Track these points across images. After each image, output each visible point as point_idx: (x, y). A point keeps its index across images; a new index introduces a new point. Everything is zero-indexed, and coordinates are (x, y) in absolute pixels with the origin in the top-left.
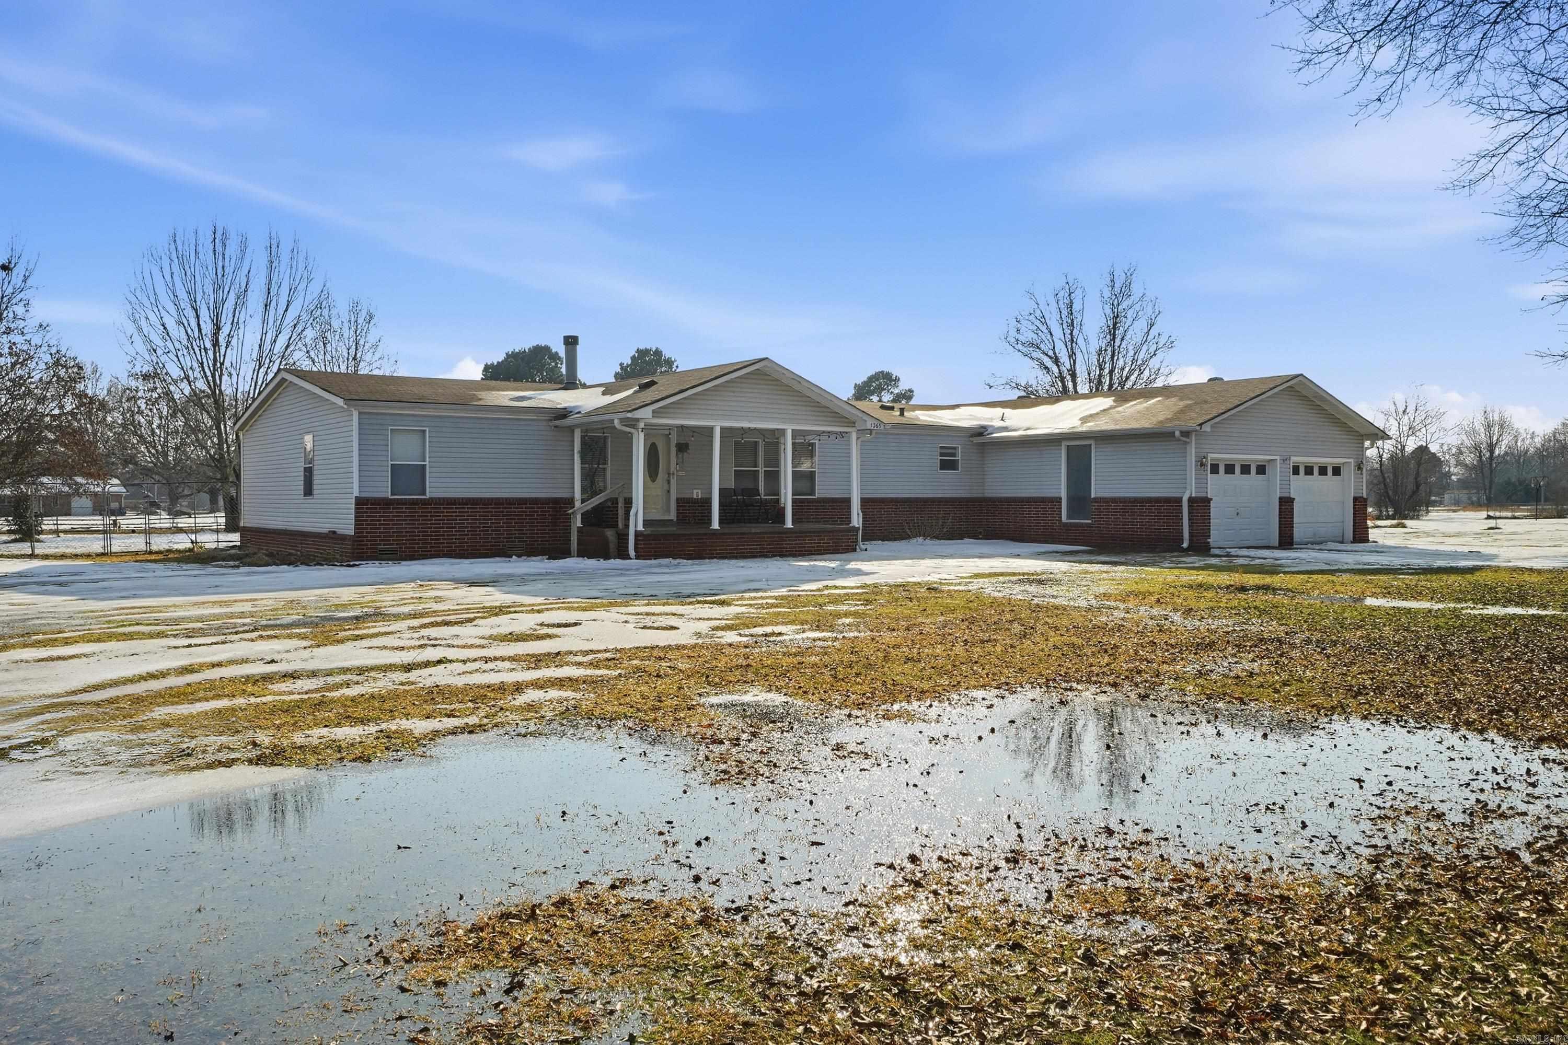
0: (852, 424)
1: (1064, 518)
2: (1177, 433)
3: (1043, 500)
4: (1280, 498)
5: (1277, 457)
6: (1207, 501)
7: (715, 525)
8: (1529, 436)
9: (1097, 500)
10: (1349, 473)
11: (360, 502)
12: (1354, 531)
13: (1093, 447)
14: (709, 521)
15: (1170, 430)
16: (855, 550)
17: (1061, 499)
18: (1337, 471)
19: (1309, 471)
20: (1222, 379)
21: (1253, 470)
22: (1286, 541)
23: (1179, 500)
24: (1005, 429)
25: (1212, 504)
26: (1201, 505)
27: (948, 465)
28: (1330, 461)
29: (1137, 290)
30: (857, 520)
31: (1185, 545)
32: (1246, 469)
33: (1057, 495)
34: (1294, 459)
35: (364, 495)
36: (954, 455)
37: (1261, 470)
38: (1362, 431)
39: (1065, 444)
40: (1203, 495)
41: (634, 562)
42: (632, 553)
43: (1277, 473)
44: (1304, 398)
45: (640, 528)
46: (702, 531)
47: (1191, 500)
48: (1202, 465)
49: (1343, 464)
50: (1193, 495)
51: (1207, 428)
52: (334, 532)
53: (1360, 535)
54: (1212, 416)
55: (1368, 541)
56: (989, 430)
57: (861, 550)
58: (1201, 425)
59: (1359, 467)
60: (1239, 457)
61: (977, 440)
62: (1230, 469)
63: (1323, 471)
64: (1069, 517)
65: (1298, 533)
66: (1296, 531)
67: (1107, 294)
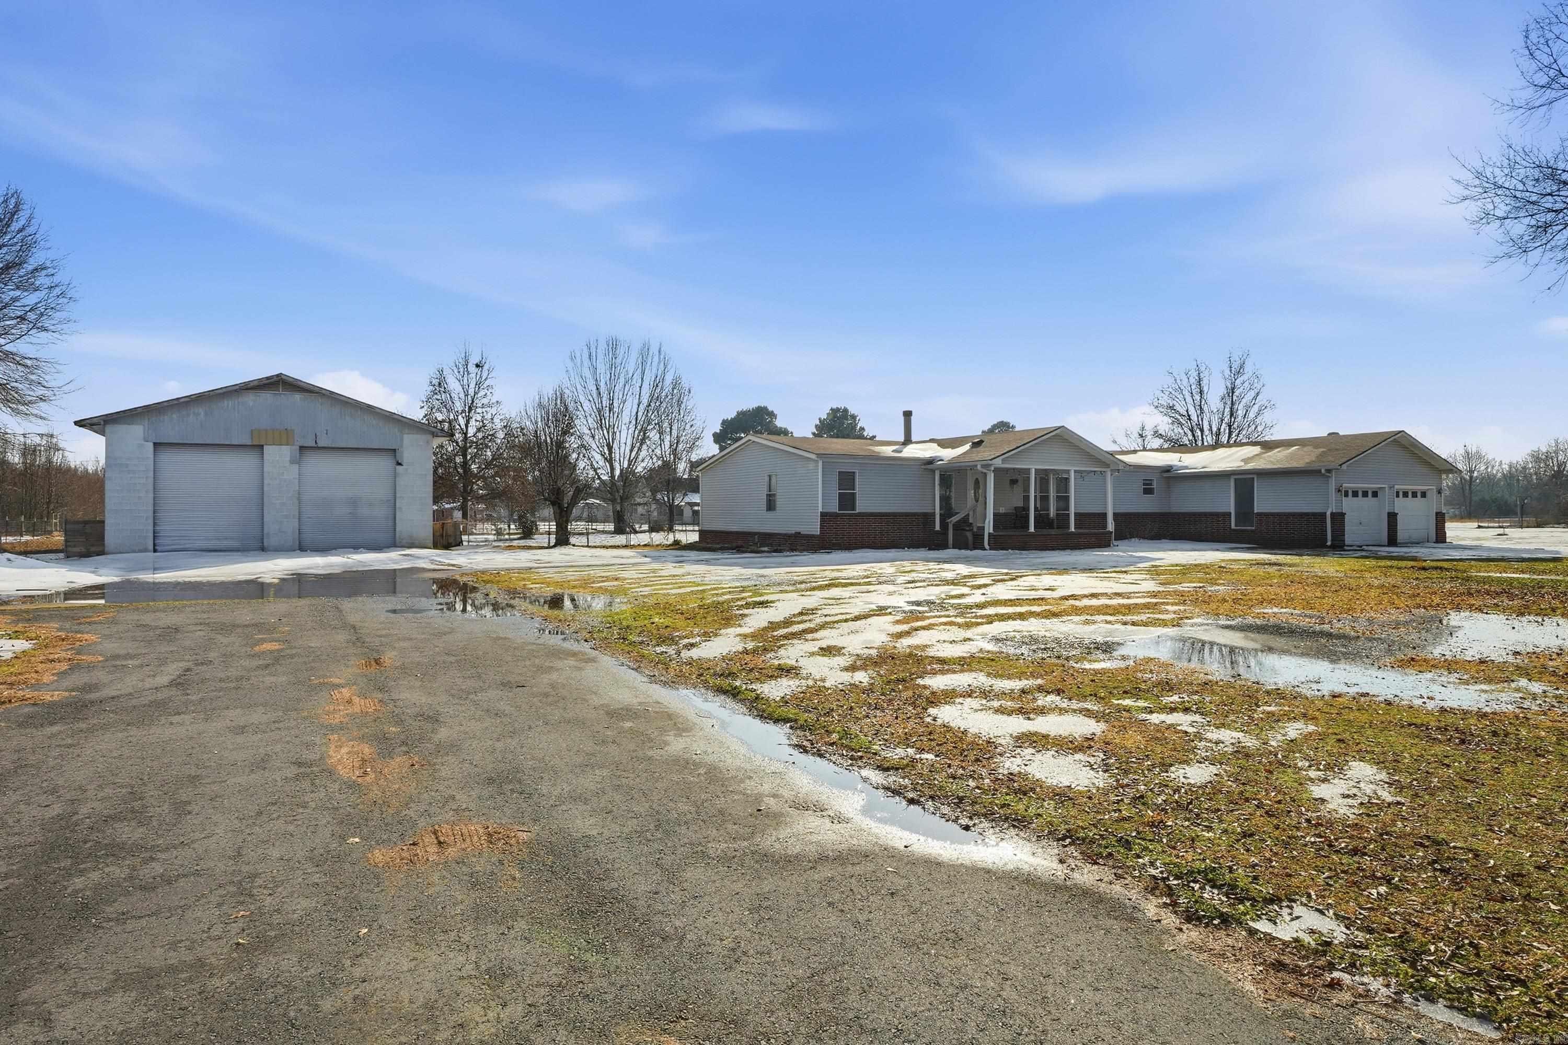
0: (1108, 466)
1: (1233, 526)
2: (1323, 471)
3: (1217, 515)
4: (1389, 513)
5: (1386, 486)
6: (1343, 515)
7: (1032, 529)
8: (1497, 464)
9: (1259, 514)
10: (1432, 494)
11: (823, 515)
12: (1437, 534)
13: (1255, 479)
14: (1028, 527)
15: (1319, 468)
16: (1110, 546)
17: (1230, 513)
18: (1424, 495)
19: (1405, 494)
20: (1338, 433)
21: (1370, 494)
22: (1392, 541)
23: (1323, 515)
24: (1186, 468)
25: (1347, 517)
26: (1339, 518)
27: (1148, 491)
28: (1420, 488)
29: (1249, 368)
30: (1111, 526)
31: (1329, 543)
32: (1365, 494)
33: (1228, 511)
34: (1396, 487)
35: (824, 511)
36: (1151, 484)
37: (1375, 494)
38: (1441, 468)
39: (1232, 478)
40: (1340, 511)
41: (988, 552)
42: (987, 546)
43: (1387, 495)
44: (1404, 447)
45: (991, 531)
46: (1025, 533)
47: (1333, 514)
48: (1339, 491)
49: (1428, 490)
50: (1333, 511)
51: (1344, 467)
52: (799, 533)
53: (1440, 537)
54: (1346, 459)
55: (1446, 542)
56: (1174, 468)
57: (1114, 546)
58: (1341, 465)
59: (1439, 492)
60: (1360, 486)
61: (1166, 475)
62: (1355, 494)
63: (1414, 495)
64: (1236, 526)
65: (1401, 536)
66: (1399, 534)
67: (1227, 372)
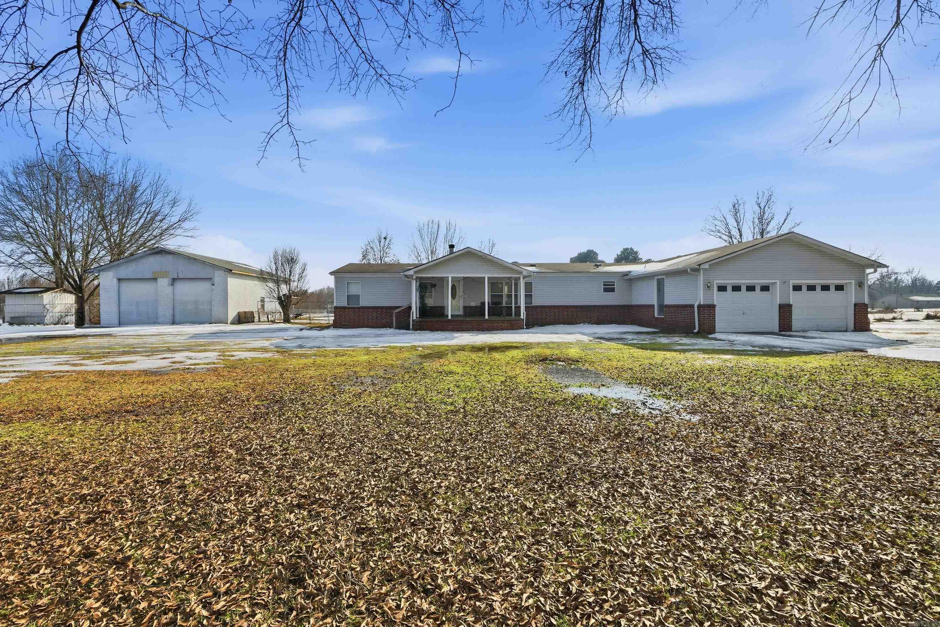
0: (520, 273)
2: (689, 270)
3: (648, 306)
6: (713, 307)
7: (487, 317)
9: (667, 306)
10: (851, 289)
12: (855, 325)
13: (665, 279)
15: (686, 268)
16: (521, 329)
17: (655, 305)
18: (839, 288)
19: (811, 288)
21: (758, 289)
22: (785, 330)
23: (693, 306)
25: (717, 309)
26: (707, 309)
27: (609, 290)
28: (833, 282)
31: (696, 329)
32: (751, 289)
33: (653, 303)
34: (797, 281)
36: (612, 285)
37: (765, 289)
38: (861, 264)
39: (656, 278)
40: (708, 303)
42: (411, 328)
43: (777, 290)
45: (415, 318)
47: (700, 306)
48: (709, 287)
49: (846, 284)
50: (702, 303)
51: (705, 266)
53: (862, 327)
54: (711, 260)
55: (869, 330)
56: (632, 273)
57: (526, 329)
59: (861, 286)
60: (743, 282)
61: (626, 276)
62: (737, 288)
64: (658, 315)
66: (793, 323)
